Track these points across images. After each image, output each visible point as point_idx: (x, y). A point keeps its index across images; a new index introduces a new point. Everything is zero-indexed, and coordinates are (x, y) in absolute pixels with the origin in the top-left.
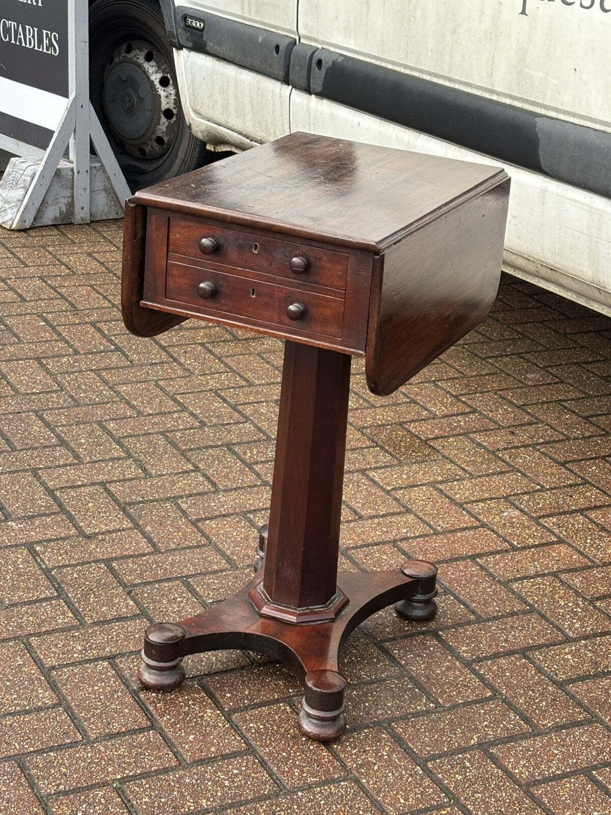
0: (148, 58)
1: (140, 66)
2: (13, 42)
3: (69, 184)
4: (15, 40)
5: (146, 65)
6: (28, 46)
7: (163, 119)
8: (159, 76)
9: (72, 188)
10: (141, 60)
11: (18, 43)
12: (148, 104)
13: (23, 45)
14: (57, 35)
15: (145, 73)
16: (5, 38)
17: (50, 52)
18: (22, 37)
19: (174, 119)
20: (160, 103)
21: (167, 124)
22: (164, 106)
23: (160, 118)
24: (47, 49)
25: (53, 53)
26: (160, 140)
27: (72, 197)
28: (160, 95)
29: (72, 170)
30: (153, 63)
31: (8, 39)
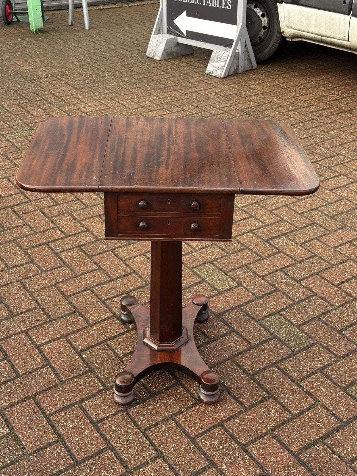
0: (256, 7)
1: (253, 10)
2: (204, 4)
3: (237, 58)
4: (206, 3)
5: (255, 10)
6: (213, 6)
7: (263, 30)
8: (261, 13)
9: (238, 60)
10: (253, 8)
11: (207, 5)
12: (257, 25)
13: (210, 5)
14: (230, 1)
15: (255, 13)
16: (200, 3)
17: (226, 8)
18: (210, 2)
19: (267, 29)
20: (262, 23)
21: (264, 31)
22: (263, 25)
23: (261, 30)
24: (225, 7)
25: (228, 8)
26: (260, 38)
27: (238, 63)
28: (262, 21)
29: (239, 53)
30: (258, 8)
31: (201, 3)
